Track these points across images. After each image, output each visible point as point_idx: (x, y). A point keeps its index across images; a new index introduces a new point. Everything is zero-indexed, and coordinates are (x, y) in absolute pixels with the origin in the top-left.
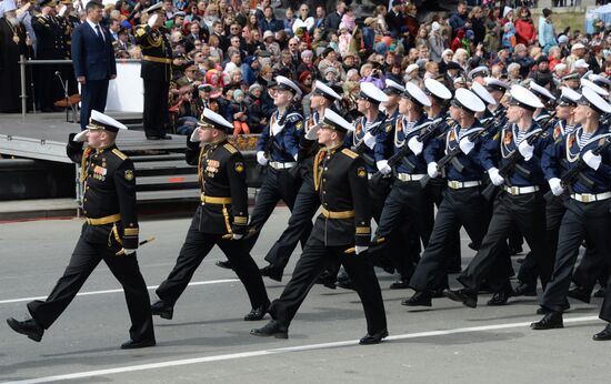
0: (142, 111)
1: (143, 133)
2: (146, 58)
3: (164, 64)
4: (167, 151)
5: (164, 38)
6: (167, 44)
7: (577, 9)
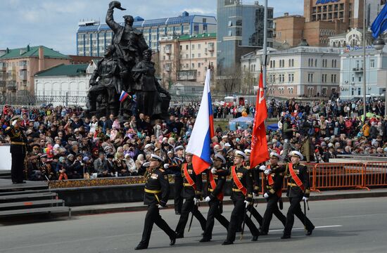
0: (10, 169)
1: (11, 180)
2: (13, 143)
3: (21, 145)
4: (24, 189)
5: (22, 133)
6: (23, 135)
7: (225, 120)
